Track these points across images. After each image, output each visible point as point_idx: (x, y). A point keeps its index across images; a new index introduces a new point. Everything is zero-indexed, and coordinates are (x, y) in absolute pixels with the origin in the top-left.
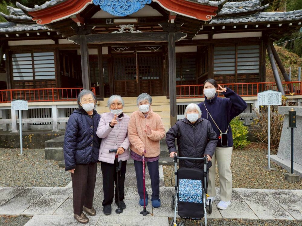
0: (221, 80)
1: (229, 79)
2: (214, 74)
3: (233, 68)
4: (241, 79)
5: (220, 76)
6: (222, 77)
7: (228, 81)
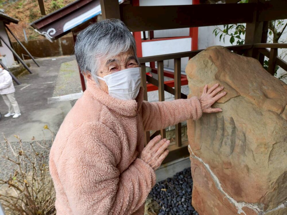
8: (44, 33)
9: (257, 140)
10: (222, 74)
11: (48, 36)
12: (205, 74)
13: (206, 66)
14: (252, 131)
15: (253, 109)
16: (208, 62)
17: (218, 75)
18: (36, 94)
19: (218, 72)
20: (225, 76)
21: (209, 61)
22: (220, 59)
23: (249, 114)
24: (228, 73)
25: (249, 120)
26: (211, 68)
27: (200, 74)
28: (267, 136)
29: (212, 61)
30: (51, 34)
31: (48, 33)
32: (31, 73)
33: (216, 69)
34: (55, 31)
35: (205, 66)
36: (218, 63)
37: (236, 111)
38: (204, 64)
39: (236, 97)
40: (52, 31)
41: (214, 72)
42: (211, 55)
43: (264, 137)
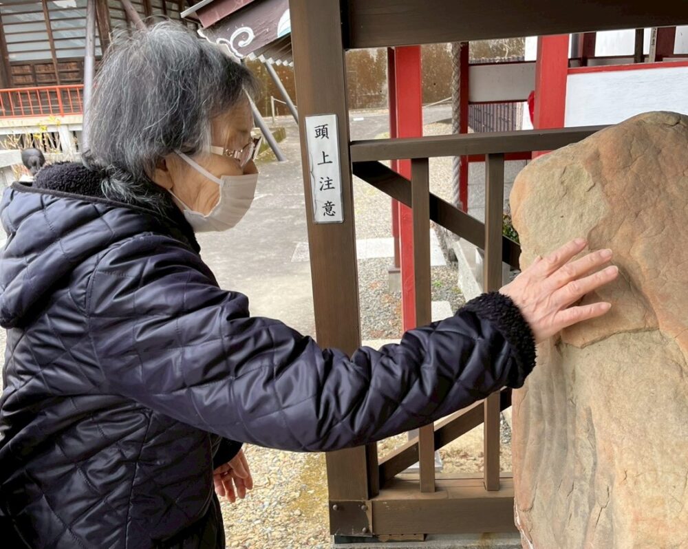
0: (28, 74)
1: (43, 71)
2: (10, 60)
3: (47, 45)
4: (68, 72)
5: (23, 65)
6: (28, 68)
7: (43, 75)
8: (221, 42)
9: (637, 520)
10: (624, 230)
11: (232, 52)
12: (555, 223)
13: (567, 190)
14: (630, 482)
15: (676, 393)
16: (578, 175)
17: (606, 231)
18: (270, 226)
19: (605, 220)
20: (632, 242)
21: (586, 173)
22: (634, 168)
23: (650, 411)
24: (647, 232)
25: (635, 436)
26: (583, 203)
27: (538, 219)
28: (677, 517)
29: (597, 174)
30: (241, 44)
31: (231, 43)
32: (279, 159)
33: (602, 208)
34: (252, 36)
35: (562, 193)
36: (620, 183)
37: (609, 387)
38: (562, 183)
39: (637, 331)
40: (245, 35)
41: (590, 220)
42: (602, 151)
43: (665, 516)
